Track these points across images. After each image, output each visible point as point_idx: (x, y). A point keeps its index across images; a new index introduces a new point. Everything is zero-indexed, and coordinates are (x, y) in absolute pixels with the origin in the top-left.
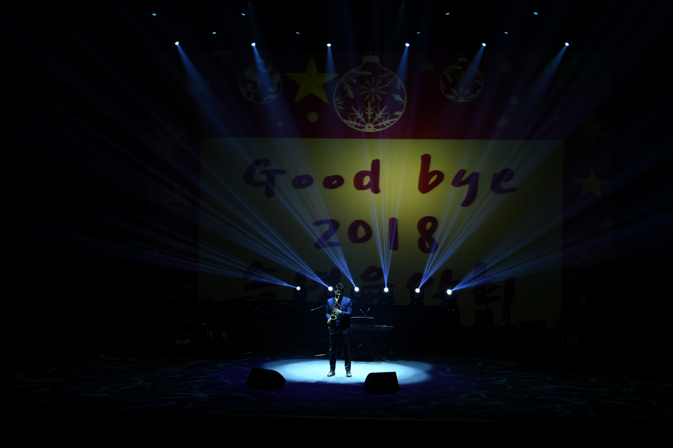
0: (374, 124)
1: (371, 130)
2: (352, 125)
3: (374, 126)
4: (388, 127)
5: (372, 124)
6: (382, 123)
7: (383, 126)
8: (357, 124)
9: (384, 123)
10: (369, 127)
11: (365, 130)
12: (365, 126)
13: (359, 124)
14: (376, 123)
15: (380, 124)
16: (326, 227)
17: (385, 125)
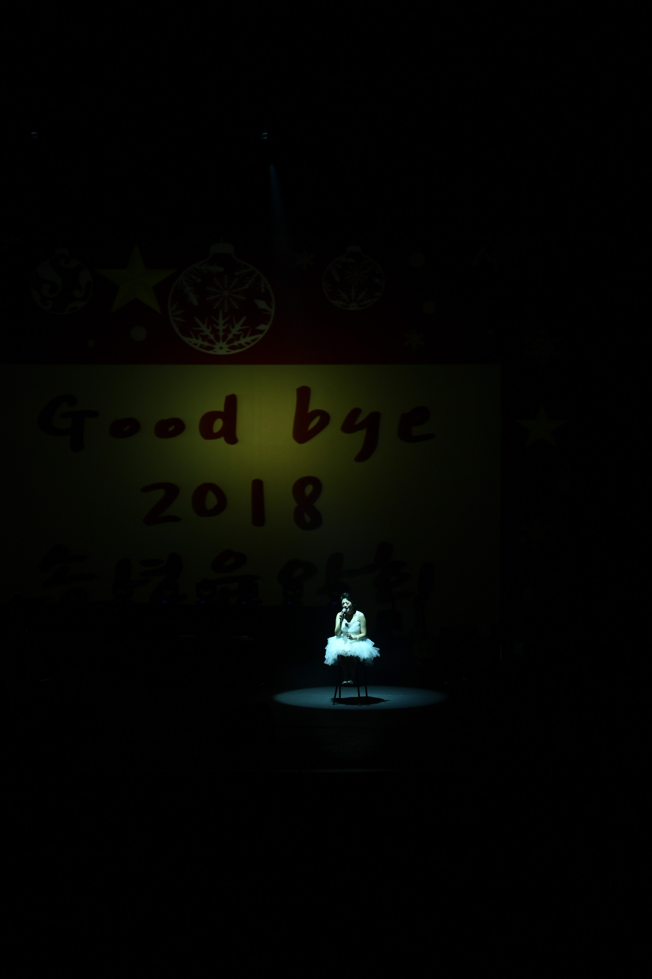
0: (228, 343)
1: (223, 352)
2: (195, 344)
3: (228, 346)
4: (248, 347)
5: (225, 343)
6: (239, 342)
7: (241, 346)
8: (203, 343)
9: (242, 341)
10: (221, 348)
11: (215, 352)
12: (214, 346)
13: (206, 344)
14: (231, 341)
15: (236, 343)
16: (160, 494)
17: (244, 344)
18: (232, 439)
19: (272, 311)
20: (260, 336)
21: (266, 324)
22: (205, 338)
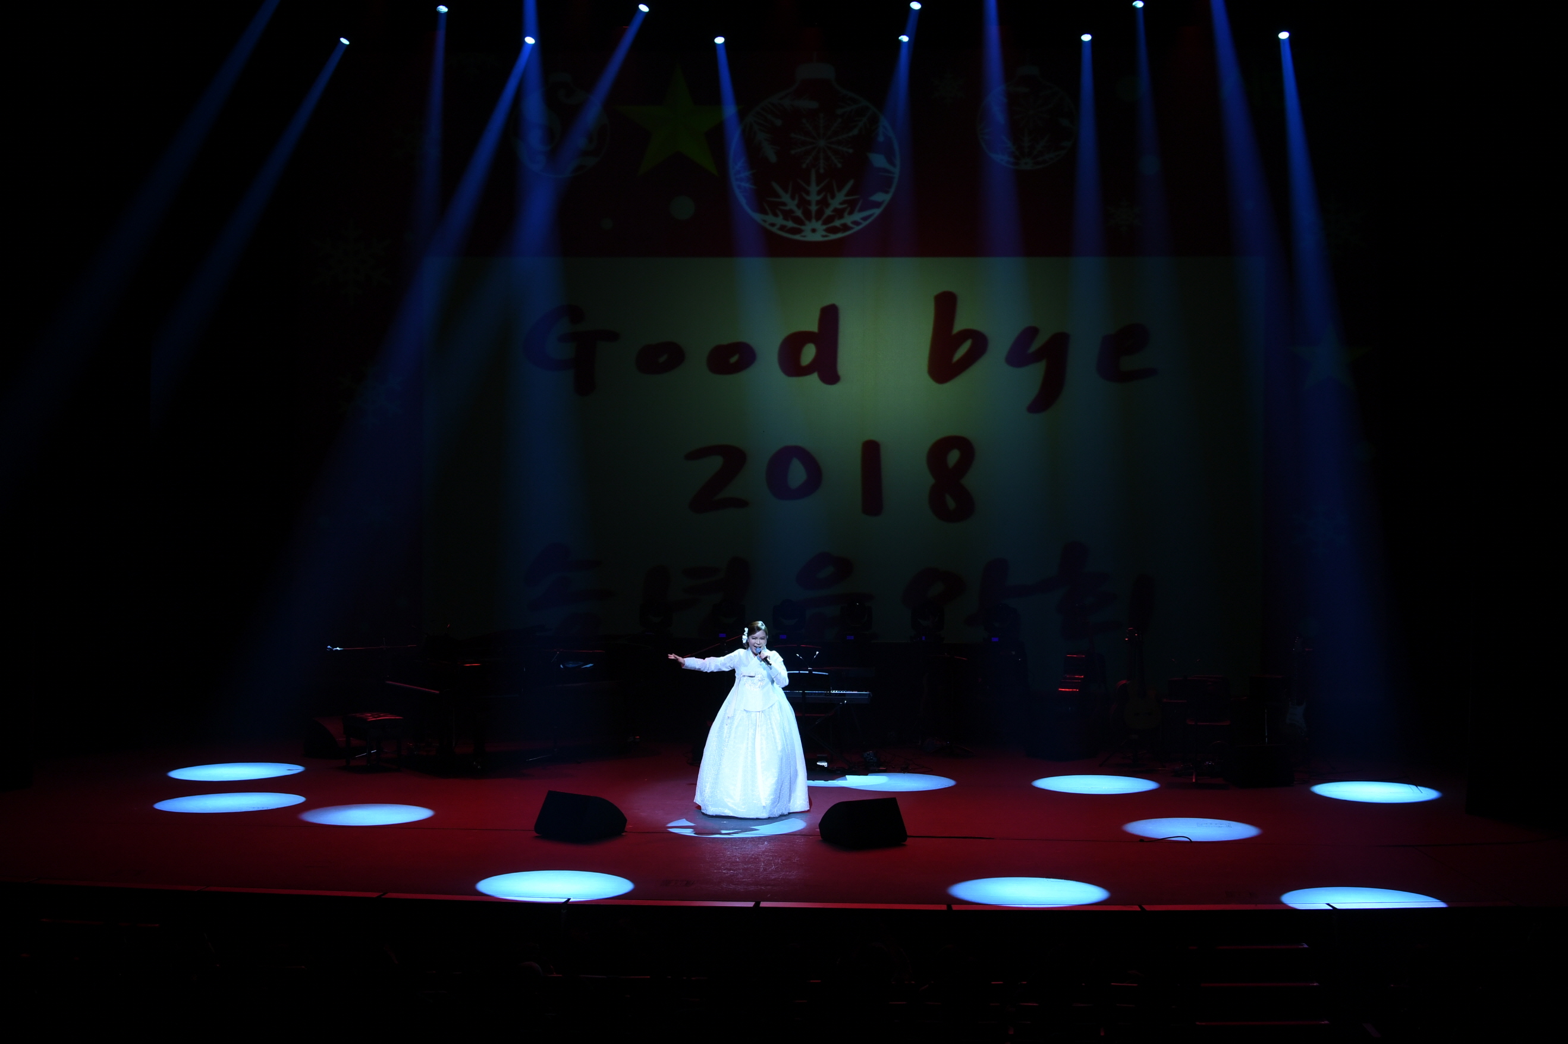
0: (824, 223)
1: (817, 237)
2: (773, 225)
3: (824, 227)
4: (857, 228)
5: (820, 222)
6: (842, 221)
7: (845, 227)
8: (785, 223)
9: (848, 220)
10: (814, 231)
11: (804, 236)
12: (803, 227)
13: (790, 224)
14: (830, 219)
15: (837, 223)
16: (716, 463)
17: (851, 225)
18: (830, 376)
19: (896, 171)
20: (877, 212)
21: (887, 192)
22: (788, 215)
